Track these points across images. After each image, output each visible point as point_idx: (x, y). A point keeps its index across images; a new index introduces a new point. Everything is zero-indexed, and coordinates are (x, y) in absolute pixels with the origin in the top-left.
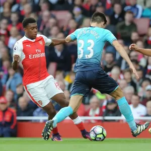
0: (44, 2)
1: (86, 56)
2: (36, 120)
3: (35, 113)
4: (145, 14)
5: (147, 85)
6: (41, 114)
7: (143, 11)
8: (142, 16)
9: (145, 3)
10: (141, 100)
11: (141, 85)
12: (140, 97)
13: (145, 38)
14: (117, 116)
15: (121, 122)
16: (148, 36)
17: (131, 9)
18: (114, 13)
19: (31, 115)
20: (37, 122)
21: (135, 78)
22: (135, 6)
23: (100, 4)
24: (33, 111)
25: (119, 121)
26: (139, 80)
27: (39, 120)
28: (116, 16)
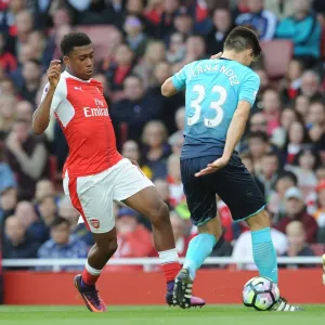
0: (59, 7)
1: (206, 121)
2: (44, 267)
3: (42, 251)
4: (281, 31)
5: (287, 188)
6: (55, 254)
7: (278, 23)
8: (276, 36)
9: (281, 7)
10: (275, 220)
11: (274, 187)
12: (272, 215)
13: (282, 84)
14: (222, 255)
15: (231, 270)
16: (290, 81)
17: (251, 20)
18: (215, 30)
19: (34, 255)
20: (47, 271)
21: (262, 172)
22: (259, 14)
23: (183, 10)
24: (39, 246)
25: (227, 266)
26: (269, 177)
27: (51, 267)
28: (219, 36)
